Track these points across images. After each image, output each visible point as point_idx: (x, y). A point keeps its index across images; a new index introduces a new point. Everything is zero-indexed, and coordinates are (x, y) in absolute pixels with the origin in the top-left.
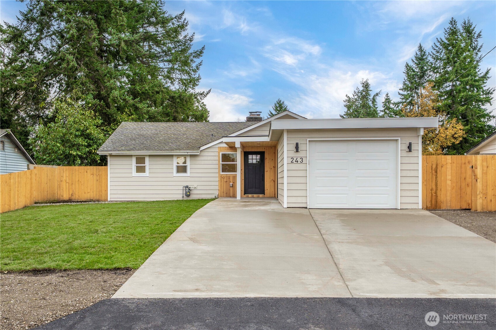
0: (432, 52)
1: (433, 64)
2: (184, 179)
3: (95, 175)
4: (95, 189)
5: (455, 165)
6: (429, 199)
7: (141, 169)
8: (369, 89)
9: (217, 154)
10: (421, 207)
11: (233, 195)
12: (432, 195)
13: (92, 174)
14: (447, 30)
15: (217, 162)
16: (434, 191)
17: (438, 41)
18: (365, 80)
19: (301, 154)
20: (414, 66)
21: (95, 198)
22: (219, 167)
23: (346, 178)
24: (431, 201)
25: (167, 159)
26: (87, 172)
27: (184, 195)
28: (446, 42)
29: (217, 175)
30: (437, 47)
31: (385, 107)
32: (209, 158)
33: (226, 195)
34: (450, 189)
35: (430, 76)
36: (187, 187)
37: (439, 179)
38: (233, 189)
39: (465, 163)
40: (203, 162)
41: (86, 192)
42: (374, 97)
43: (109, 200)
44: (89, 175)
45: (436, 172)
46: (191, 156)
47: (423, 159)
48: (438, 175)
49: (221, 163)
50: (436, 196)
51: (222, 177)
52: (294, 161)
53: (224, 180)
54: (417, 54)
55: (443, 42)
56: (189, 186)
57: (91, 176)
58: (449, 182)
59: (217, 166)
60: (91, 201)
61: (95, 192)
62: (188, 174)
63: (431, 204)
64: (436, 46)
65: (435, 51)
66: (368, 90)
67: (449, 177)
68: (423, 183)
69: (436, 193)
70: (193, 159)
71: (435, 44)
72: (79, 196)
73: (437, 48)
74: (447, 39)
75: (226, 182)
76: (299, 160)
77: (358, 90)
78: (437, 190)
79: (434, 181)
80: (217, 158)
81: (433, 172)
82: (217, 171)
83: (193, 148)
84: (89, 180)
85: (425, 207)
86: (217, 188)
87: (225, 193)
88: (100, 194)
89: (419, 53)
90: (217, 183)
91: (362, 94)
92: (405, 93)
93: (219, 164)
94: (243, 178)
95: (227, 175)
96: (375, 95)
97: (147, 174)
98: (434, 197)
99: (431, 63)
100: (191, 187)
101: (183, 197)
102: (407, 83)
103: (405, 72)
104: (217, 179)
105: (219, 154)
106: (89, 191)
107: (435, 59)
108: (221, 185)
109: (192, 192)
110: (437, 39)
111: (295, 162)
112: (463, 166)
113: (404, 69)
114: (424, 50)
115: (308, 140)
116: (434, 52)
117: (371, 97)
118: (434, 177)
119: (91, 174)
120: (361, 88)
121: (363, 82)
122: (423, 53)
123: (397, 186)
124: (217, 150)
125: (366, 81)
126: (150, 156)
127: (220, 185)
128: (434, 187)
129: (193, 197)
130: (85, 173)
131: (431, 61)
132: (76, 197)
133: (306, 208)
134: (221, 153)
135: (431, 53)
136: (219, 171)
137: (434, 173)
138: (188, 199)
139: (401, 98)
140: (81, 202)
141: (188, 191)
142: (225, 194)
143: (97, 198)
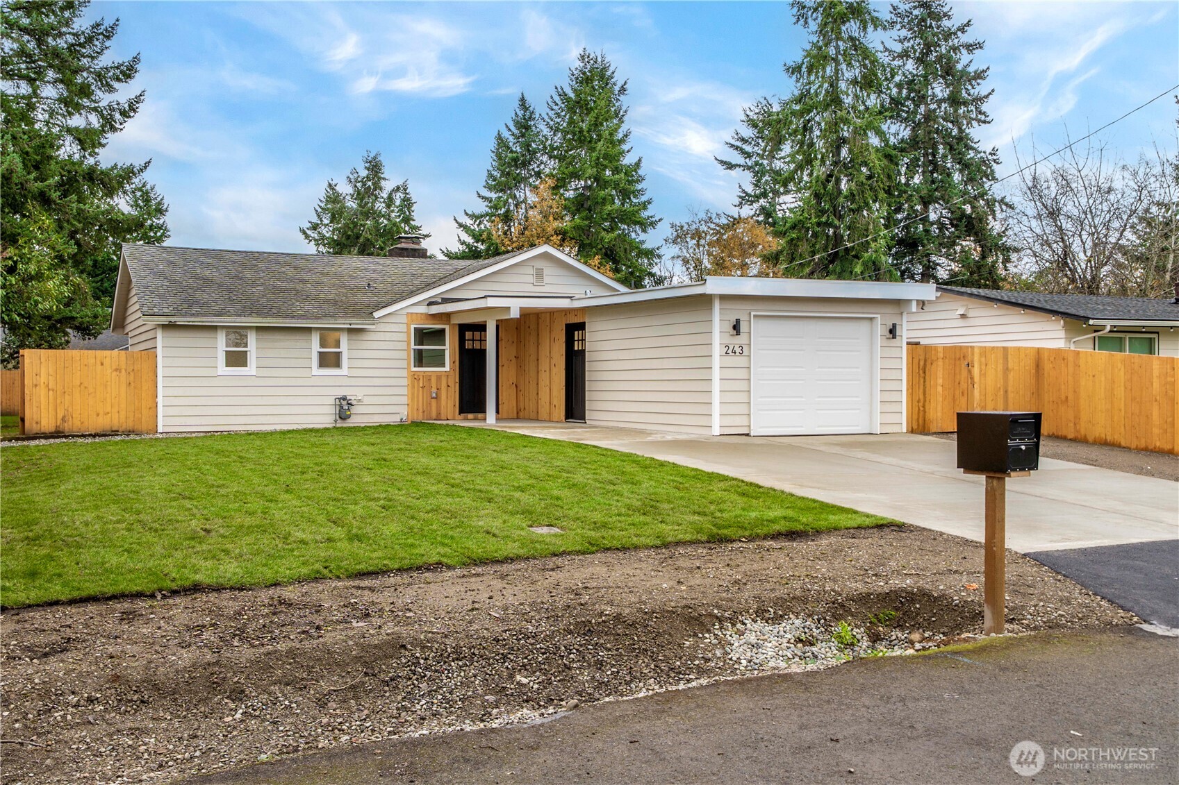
0: (548, 114)
1: (547, 140)
2: (335, 382)
3: (123, 371)
4: (123, 406)
5: (947, 360)
6: (915, 417)
7: (237, 359)
8: (382, 176)
9: (404, 328)
10: (905, 430)
11: (437, 416)
12: (919, 409)
13: (116, 370)
14: (575, 72)
15: (404, 346)
16: (921, 404)
17: (558, 92)
18: (372, 155)
19: (742, 339)
20: (511, 139)
21: (124, 427)
22: (409, 355)
23: (801, 382)
24: (918, 419)
25: (298, 336)
26: (102, 364)
27: (338, 417)
28: (572, 95)
29: (405, 373)
30: (557, 104)
31: (399, 216)
32: (388, 336)
33: (423, 415)
34: (941, 399)
35: (542, 163)
36: (344, 399)
37: (927, 383)
38: (437, 403)
39: (959, 359)
40: (375, 345)
41: (101, 413)
42: (391, 194)
43: (160, 429)
44: (109, 371)
45: (924, 372)
46: (351, 331)
47: (908, 350)
48: (927, 377)
49: (413, 347)
50: (925, 412)
51: (415, 377)
52: (730, 351)
53: (418, 384)
54: (517, 115)
55: (566, 95)
56: (348, 398)
57: (115, 373)
58: (940, 389)
59: (404, 355)
60: (115, 433)
61: (123, 414)
62: (345, 370)
63: (918, 425)
64: (555, 102)
65: (553, 112)
66: (380, 179)
67: (940, 381)
68: (907, 390)
69: (924, 407)
70: (354, 337)
71: (552, 97)
72: (82, 423)
73: (556, 108)
74: (575, 91)
75: (423, 387)
76: (738, 350)
77: (356, 175)
78: (925, 401)
79: (922, 387)
80: (403, 337)
81: (921, 372)
82: (404, 364)
83: (356, 314)
84: (109, 383)
85: (910, 430)
86: (405, 400)
87: (421, 411)
88: (136, 416)
89: (520, 113)
90: (405, 391)
91: (364, 184)
92: (493, 195)
93: (408, 350)
94: (457, 380)
95: (424, 372)
96: (393, 190)
97: (251, 368)
98: (921, 413)
99: (544, 136)
100: (353, 398)
101: (336, 421)
102: (497, 174)
103: (493, 149)
104: (405, 382)
105: (409, 329)
106: (109, 409)
107: (551, 128)
108: (413, 394)
109: (354, 410)
110: (556, 88)
111: (731, 354)
112: (958, 362)
113: (492, 144)
114: (531, 109)
115: (753, 313)
116: (551, 113)
117: (385, 195)
118: (922, 380)
119: (114, 368)
120: (364, 173)
121: (370, 159)
122: (528, 114)
123: (871, 395)
124: (404, 319)
125: (375, 158)
126: (259, 329)
127: (410, 396)
128: (921, 397)
129: (354, 421)
130: (99, 367)
131: (545, 133)
132: (74, 425)
133: (748, 435)
134: (413, 327)
135: (546, 118)
136: (409, 364)
137: (922, 375)
138: (345, 425)
139: (487, 206)
140: (94, 436)
141: (344, 408)
142: (421, 414)
143: (130, 425)
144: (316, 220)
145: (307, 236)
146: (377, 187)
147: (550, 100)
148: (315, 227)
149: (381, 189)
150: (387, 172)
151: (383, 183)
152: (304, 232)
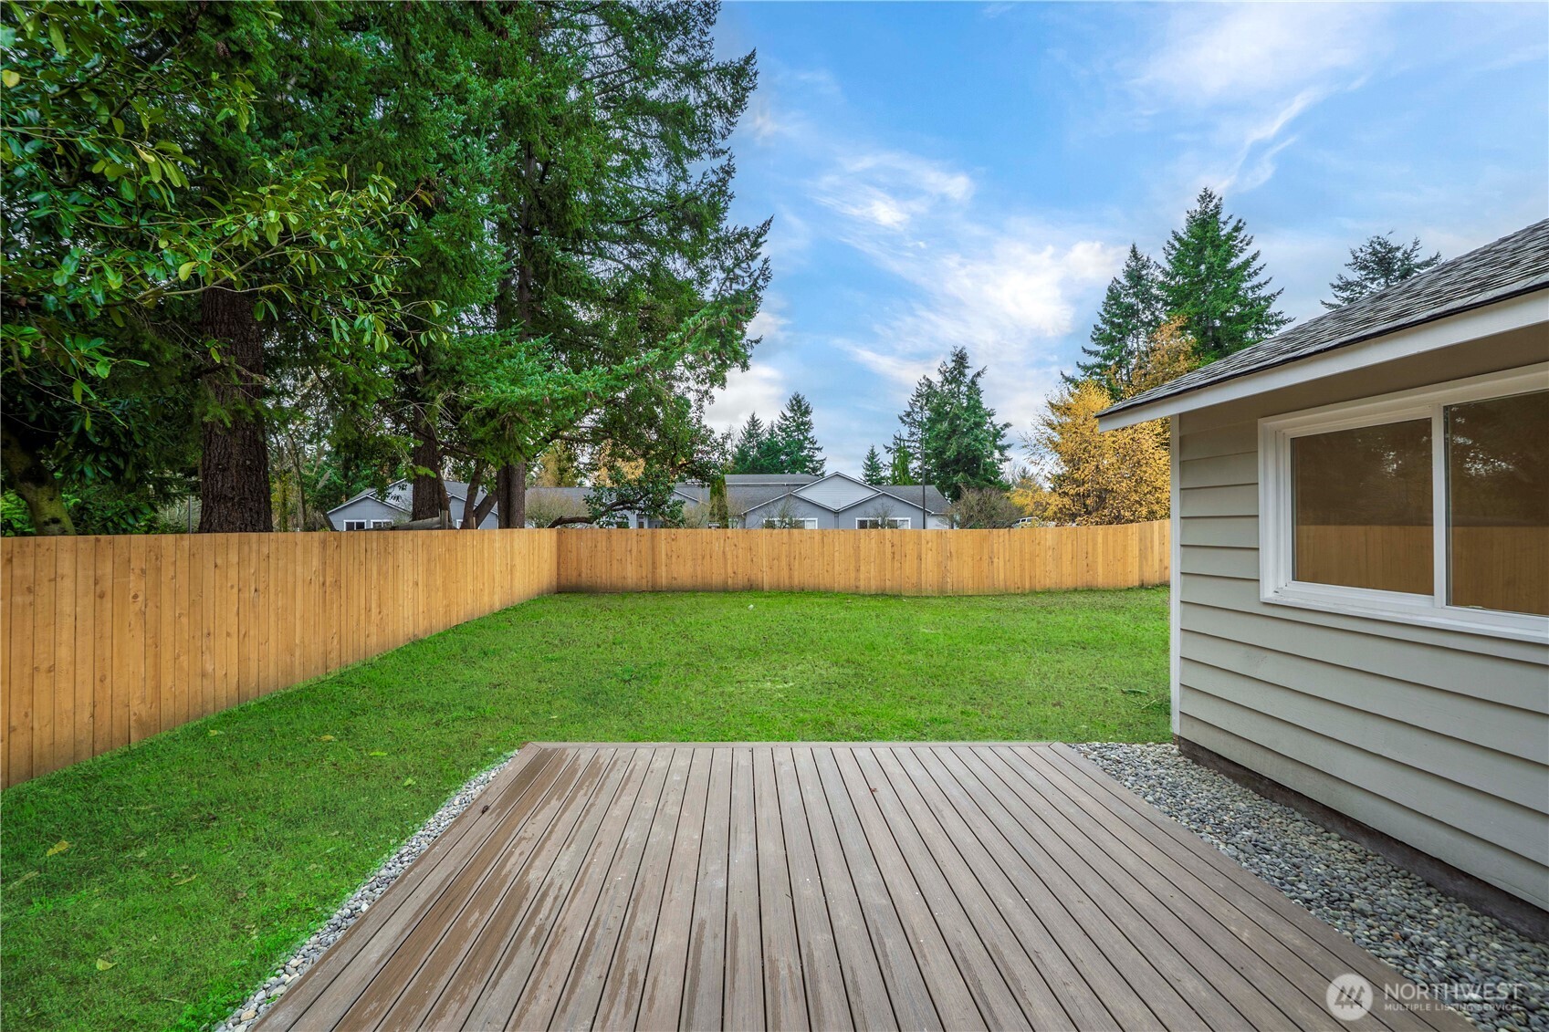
144: (909, 410)
145: (903, 421)
146: (962, 374)
147: (1166, 246)
148: (908, 415)
149: (964, 376)
150: (970, 362)
151: (967, 371)
152: (901, 419)
